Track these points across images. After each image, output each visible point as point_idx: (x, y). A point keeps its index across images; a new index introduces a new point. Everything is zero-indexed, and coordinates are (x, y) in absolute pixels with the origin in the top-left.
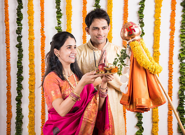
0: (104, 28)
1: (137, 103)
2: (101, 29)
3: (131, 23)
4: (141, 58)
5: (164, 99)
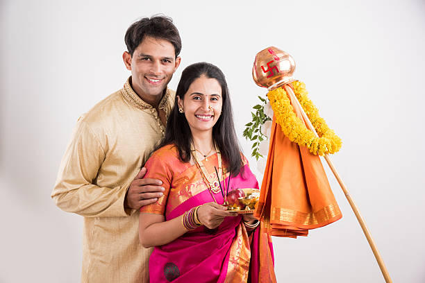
0: (165, 61)
1: (273, 217)
3: (270, 51)
4: (288, 124)
5: (337, 209)
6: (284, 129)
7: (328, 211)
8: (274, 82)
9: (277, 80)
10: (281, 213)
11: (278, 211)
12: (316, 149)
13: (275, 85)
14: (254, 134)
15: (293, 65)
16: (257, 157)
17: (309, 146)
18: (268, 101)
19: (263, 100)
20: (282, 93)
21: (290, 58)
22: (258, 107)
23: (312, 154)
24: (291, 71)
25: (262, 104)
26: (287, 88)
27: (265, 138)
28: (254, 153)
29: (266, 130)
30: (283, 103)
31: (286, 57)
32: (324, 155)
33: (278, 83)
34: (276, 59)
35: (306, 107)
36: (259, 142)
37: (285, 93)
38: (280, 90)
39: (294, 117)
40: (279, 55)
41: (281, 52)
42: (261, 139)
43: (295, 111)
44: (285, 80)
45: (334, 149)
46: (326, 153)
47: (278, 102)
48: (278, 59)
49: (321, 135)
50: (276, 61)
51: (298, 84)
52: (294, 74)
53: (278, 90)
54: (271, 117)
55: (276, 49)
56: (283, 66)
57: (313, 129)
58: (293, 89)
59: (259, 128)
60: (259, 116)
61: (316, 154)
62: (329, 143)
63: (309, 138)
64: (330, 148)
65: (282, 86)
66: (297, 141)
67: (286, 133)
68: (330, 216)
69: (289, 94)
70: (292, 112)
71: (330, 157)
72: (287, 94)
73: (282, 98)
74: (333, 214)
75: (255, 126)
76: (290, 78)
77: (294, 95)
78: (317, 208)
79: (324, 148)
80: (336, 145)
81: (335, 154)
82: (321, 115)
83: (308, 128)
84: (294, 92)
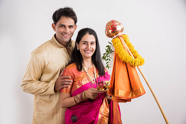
0: (70, 27)
1: (116, 94)
2: (67, 27)
3: (113, 22)
4: (121, 53)
5: (143, 90)
6: (119, 55)
7: (139, 90)
8: (115, 35)
9: (116, 34)
10: (119, 92)
11: (118, 91)
12: (134, 64)
13: (115, 36)
14: (107, 58)
15: (123, 27)
16: (108, 68)
17: (130, 63)
18: (112, 44)
19: (110, 43)
22: (108, 46)
23: (132, 66)
24: (122, 30)
25: (110, 45)
26: (120, 37)
27: (111, 60)
28: (107, 66)
29: (112, 56)
30: (119, 44)
31: (120, 24)
32: (137, 66)
33: (116, 36)
34: (115, 25)
35: (129, 46)
36: (109, 61)
37: (119, 40)
38: (117, 39)
39: (124, 50)
40: (116, 24)
41: (117, 22)
43: (124, 48)
44: (120, 34)
45: (141, 64)
46: (138, 65)
47: (116, 44)
48: (116, 25)
49: (135, 58)
51: (125, 36)
53: (116, 38)
54: (114, 50)
55: (115, 21)
56: (119, 28)
57: (132, 55)
58: (123, 38)
59: (109, 55)
60: (109, 50)
61: (133, 66)
62: (139, 61)
63: (131, 59)
64: (140, 63)
65: (118, 37)
66: (125, 61)
67: (120, 57)
68: (140, 92)
69: (122, 40)
70: (122, 48)
71: (140, 67)
72: (121, 40)
73: (118, 42)
74: (142, 92)
75: (107, 55)
76: (122, 33)
77: (123, 41)
78: (135, 89)
79: (137, 63)
80: (142, 62)
81: (142, 66)
82: (135, 49)
83: (130, 55)
84: (124, 39)
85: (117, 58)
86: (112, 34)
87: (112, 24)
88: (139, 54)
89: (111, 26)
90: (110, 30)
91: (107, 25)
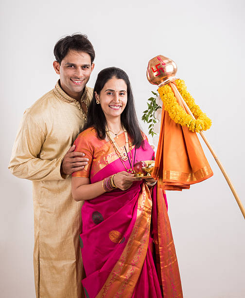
0: (84, 67)
1: (165, 177)
2: (80, 68)
3: (159, 58)
4: (174, 111)
5: (209, 169)
6: (170, 114)
7: (203, 171)
8: (162, 81)
9: (165, 79)
10: (171, 174)
11: (168, 173)
12: (194, 127)
13: (163, 83)
14: (149, 119)
15: (175, 67)
16: (153, 135)
17: (188, 126)
18: (158, 94)
19: (155, 94)
20: (168, 89)
21: (173, 63)
22: (151, 99)
23: (191, 131)
24: (174, 73)
25: (154, 96)
26: (171, 84)
27: (157, 121)
28: (150, 132)
29: (158, 116)
30: (169, 96)
31: (170, 62)
32: (199, 131)
33: (165, 81)
34: (163, 64)
35: (186, 98)
36: (153, 123)
37: (170, 88)
38: (167, 87)
39: (177, 105)
40: (165, 61)
41: (166, 59)
42: (155, 122)
43: (178, 102)
44: (170, 79)
45: (206, 127)
46: (200, 130)
47: (165, 95)
48: (165, 64)
49: (197, 117)
50: (163, 66)
51: (179, 81)
52: (176, 74)
53: (165, 86)
54: (161, 106)
55: (163, 56)
56: (168, 69)
57: (191, 113)
58: (176, 85)
59: (153, 114)
60: (152, 105)
61: (193, 131)
62: (203, 123)
63: (189, 120)
64: (204, 127)
65: (168, 84)
66: (180, 123)
67: (172, 117)
68: (205, 174)
69: (174, 89)
70: (176, 102)
71: (204, 133)
72: (172, 89)
73: (168, 92)
74: (207, 174)
75: (150, 113)
76: (174, 77)
77: (177, 89)
78: (196, 169)
79: (199, 127)
80: (207, 124)
81: (207, 130)
82: (197, 103)
83: (188, 113)
84: (177, 87)
85: (167, 119)
86: (158, 79)
87: (158, 62)
88: (202, 111)
89: (156, 66)
90: (154, 72)
91: (150, 64)
